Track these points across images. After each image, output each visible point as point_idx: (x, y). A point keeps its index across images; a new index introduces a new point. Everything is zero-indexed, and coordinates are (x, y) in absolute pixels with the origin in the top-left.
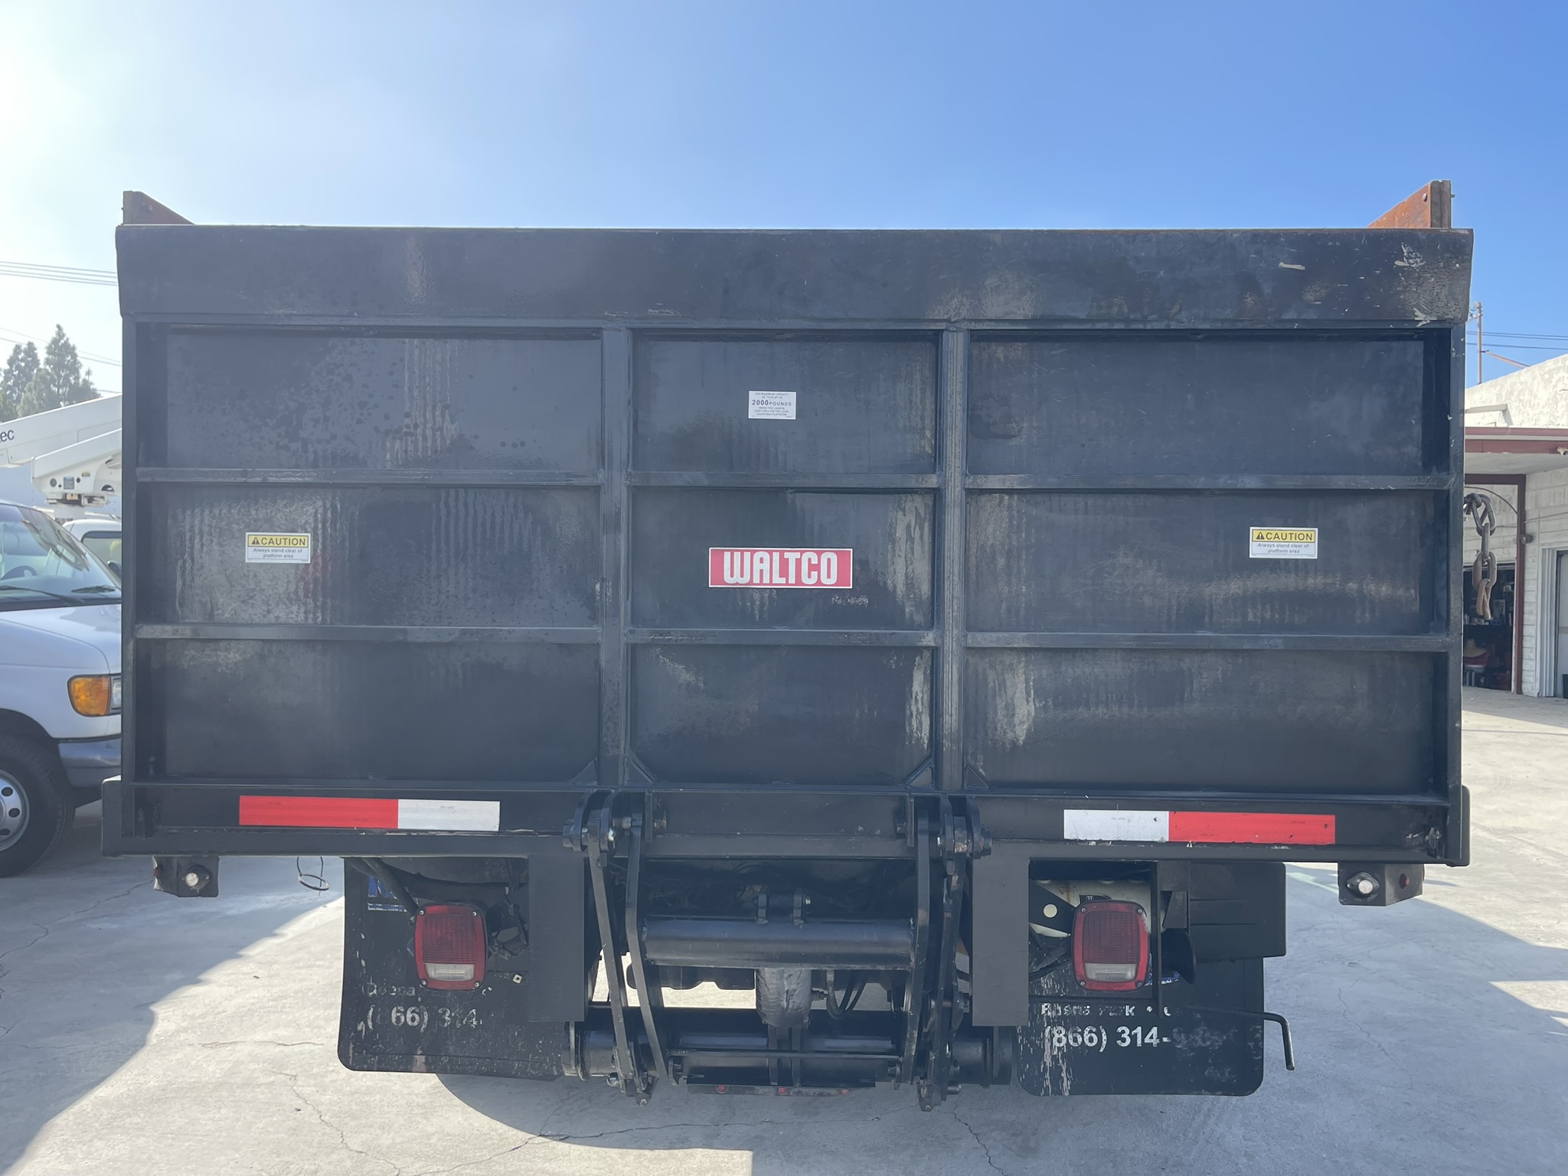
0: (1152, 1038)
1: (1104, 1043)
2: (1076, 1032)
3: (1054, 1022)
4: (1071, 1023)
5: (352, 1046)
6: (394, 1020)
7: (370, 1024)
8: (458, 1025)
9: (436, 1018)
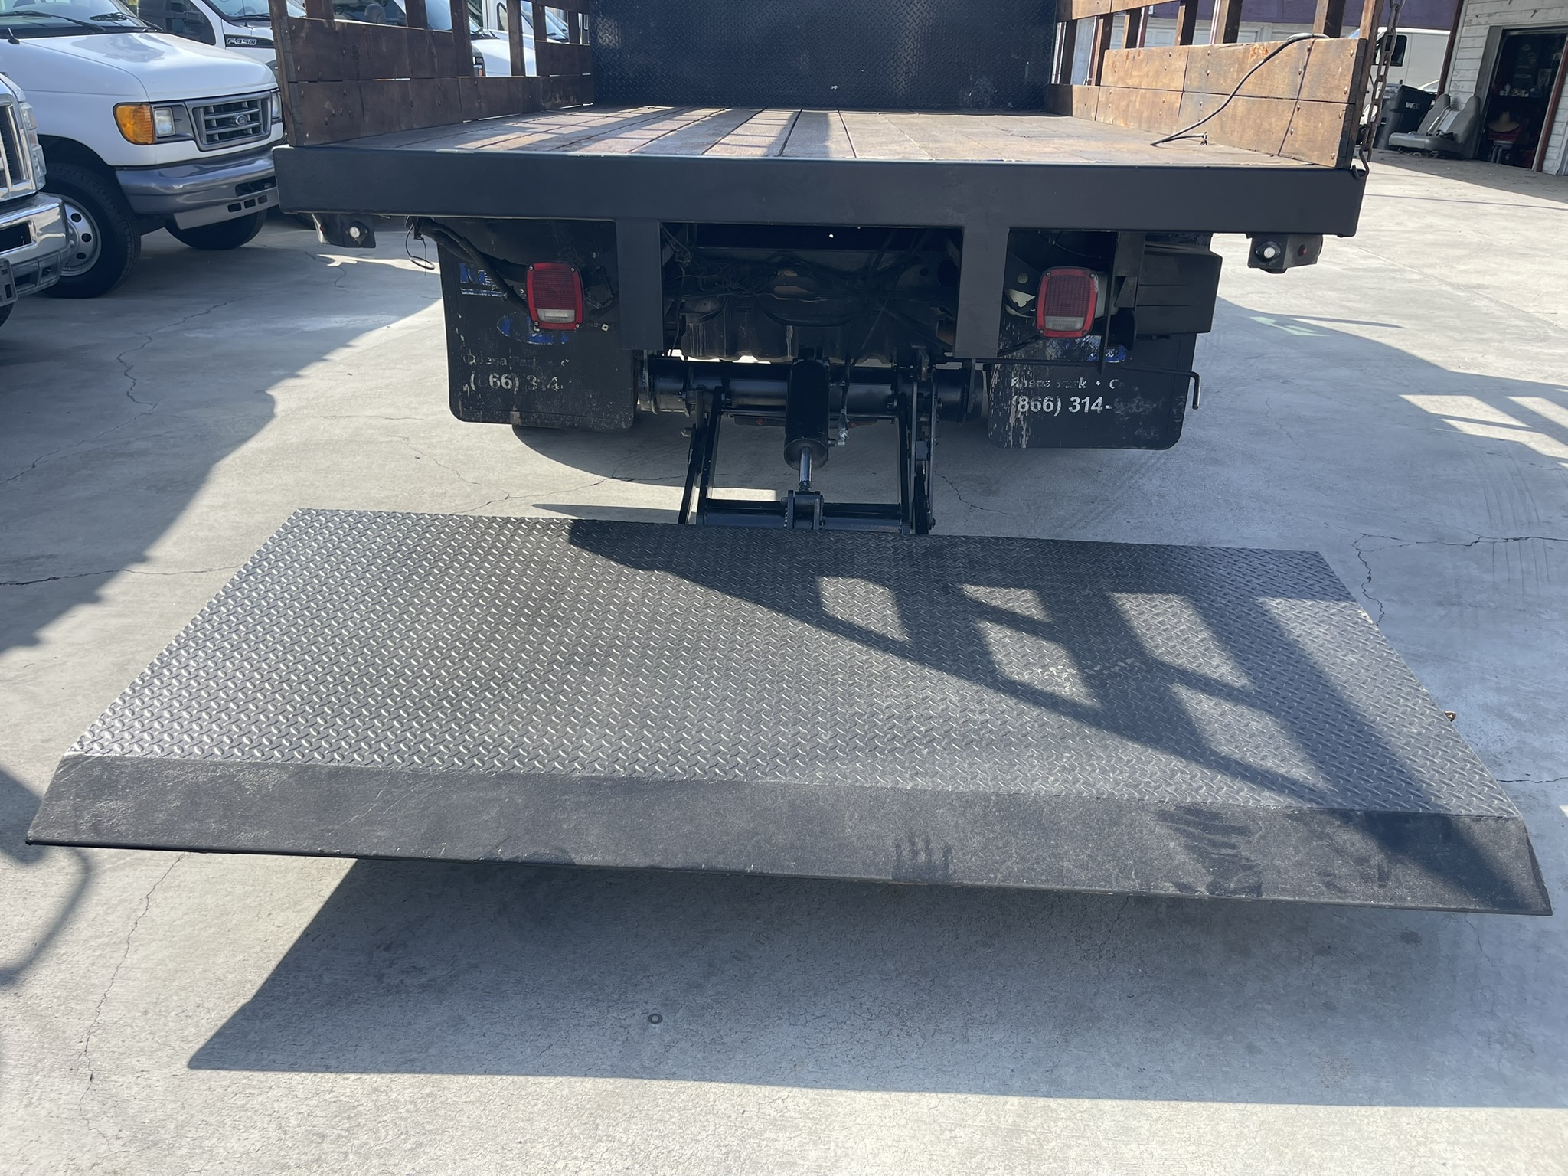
0: (1097, 405)
1: (1059, 409)
2: (1037, 400)
3: (1020, 393)
4: (1033, 393)
5: (460, 403)
6: (492, 384)
7: (473, 386)
8: (544, 389)
9: (525, 383)
